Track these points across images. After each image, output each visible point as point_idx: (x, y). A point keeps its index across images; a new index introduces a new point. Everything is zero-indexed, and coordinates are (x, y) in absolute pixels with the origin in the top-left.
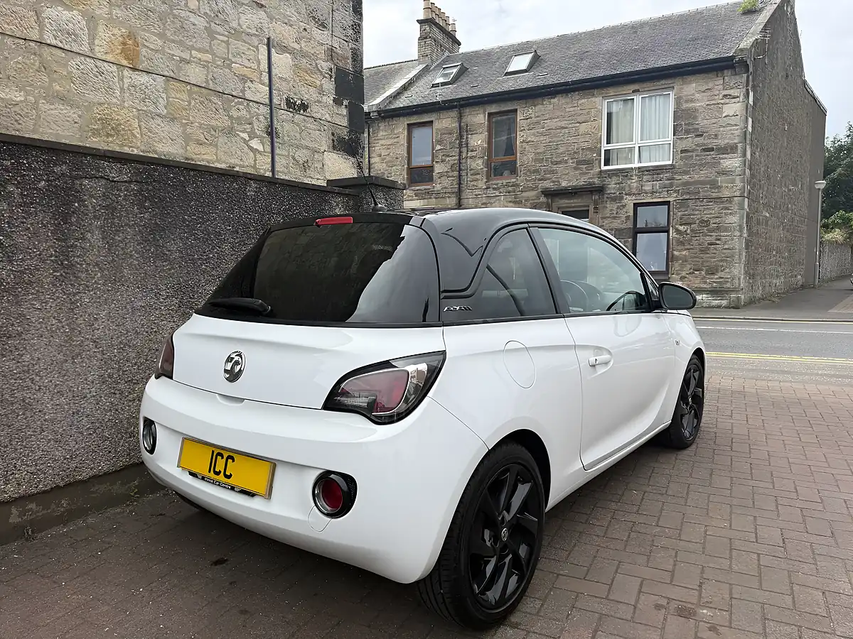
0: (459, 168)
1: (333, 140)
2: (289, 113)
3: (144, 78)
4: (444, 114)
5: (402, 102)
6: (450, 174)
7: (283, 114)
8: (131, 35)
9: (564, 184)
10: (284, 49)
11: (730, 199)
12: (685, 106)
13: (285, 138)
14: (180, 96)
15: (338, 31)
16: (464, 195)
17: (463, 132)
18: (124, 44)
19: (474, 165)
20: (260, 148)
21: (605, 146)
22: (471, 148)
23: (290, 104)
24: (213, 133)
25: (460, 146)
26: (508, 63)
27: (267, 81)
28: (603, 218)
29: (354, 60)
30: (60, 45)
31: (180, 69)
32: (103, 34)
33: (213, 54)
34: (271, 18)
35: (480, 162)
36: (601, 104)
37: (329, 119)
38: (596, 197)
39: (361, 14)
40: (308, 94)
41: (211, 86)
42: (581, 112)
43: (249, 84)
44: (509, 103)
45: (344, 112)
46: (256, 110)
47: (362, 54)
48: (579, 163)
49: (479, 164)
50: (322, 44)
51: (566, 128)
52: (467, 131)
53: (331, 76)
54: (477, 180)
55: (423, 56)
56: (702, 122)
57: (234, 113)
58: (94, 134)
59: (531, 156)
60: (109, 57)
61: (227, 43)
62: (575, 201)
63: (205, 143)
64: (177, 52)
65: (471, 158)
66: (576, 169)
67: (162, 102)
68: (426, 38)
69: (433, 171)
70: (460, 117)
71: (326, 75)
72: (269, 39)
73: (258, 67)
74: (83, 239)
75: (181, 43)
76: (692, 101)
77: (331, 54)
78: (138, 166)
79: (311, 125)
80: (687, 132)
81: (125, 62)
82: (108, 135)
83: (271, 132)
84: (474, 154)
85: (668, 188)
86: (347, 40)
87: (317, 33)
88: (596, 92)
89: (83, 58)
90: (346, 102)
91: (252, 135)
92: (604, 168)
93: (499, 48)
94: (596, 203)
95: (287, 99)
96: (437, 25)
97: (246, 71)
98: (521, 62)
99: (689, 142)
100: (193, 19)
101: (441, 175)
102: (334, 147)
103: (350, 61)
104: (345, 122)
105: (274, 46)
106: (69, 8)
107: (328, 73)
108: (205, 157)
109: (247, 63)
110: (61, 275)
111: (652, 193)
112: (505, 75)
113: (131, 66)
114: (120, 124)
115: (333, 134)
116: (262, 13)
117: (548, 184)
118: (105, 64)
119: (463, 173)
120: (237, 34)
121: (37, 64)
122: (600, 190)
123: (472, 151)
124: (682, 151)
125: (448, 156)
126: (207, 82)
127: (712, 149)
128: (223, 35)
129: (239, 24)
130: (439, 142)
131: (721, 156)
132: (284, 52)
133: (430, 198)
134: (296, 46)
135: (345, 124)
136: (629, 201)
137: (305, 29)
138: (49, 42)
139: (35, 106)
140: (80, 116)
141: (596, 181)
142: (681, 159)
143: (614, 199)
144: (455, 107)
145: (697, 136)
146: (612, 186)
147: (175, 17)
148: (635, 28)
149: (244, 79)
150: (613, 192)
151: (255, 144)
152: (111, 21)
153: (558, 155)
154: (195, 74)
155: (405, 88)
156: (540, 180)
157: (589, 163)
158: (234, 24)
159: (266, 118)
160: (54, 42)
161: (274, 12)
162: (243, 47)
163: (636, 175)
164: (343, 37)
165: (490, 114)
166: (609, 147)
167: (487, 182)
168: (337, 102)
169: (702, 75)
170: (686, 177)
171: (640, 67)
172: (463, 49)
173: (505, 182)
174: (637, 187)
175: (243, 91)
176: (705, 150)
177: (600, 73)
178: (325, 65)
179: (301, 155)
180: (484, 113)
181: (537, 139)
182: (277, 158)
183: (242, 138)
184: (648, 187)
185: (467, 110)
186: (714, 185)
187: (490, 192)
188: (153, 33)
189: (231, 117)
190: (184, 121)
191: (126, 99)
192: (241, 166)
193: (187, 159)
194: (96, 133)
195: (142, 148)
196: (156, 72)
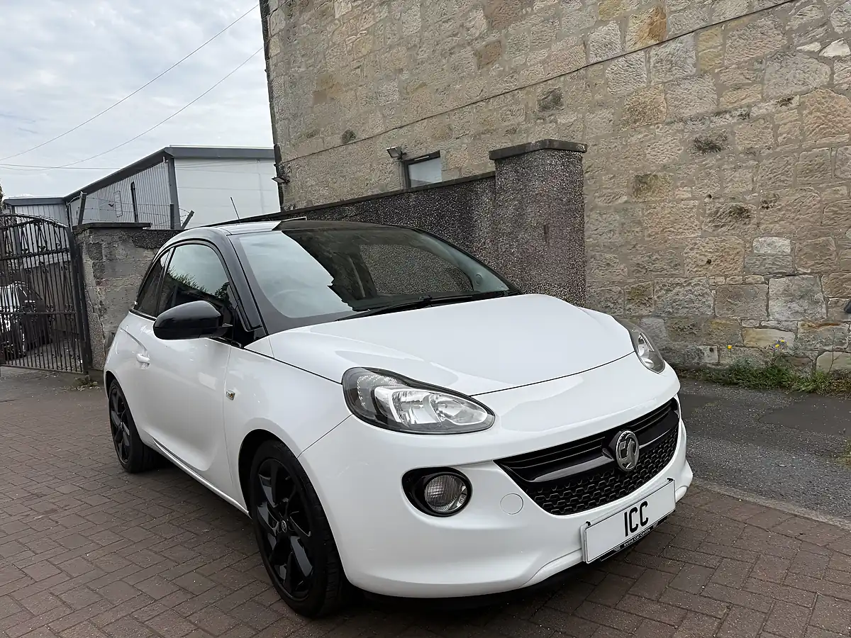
3: (672, 46)
8: (659, 10)
14: (713, 43)
18: (652, 23)
24: (757, 66)
30: (600, 59)
31: (712, 12)
32: (633, 26)
41: (756, 8)
57: (794, 24)
58: (624, 125)
60: (638, 46)
63: (748, 84)
67: (692, 61)
81: (653, 42)
82: (636, 121)
89: (615, 61)
91: (828, 40)
106: (605, 23)
108: (744, 102)
113: (658, 42)
114: (647, 106)
118: (634, 55)
121: (584, 85)
126: (750, 6)
138: (592, 62)
139: (583, 120)
140: (613, 114)
151: (832, 52)
152: (639, 10)
154: (732, 7)
160: (596, 60)
183: (808, 53)
189: (787, 33)
190: (716, 71)
191: (652, 77)
192: (802, 94)
193: (718, 114)
194: (626, 123)
195: (669, 120)
196: (684, 32)
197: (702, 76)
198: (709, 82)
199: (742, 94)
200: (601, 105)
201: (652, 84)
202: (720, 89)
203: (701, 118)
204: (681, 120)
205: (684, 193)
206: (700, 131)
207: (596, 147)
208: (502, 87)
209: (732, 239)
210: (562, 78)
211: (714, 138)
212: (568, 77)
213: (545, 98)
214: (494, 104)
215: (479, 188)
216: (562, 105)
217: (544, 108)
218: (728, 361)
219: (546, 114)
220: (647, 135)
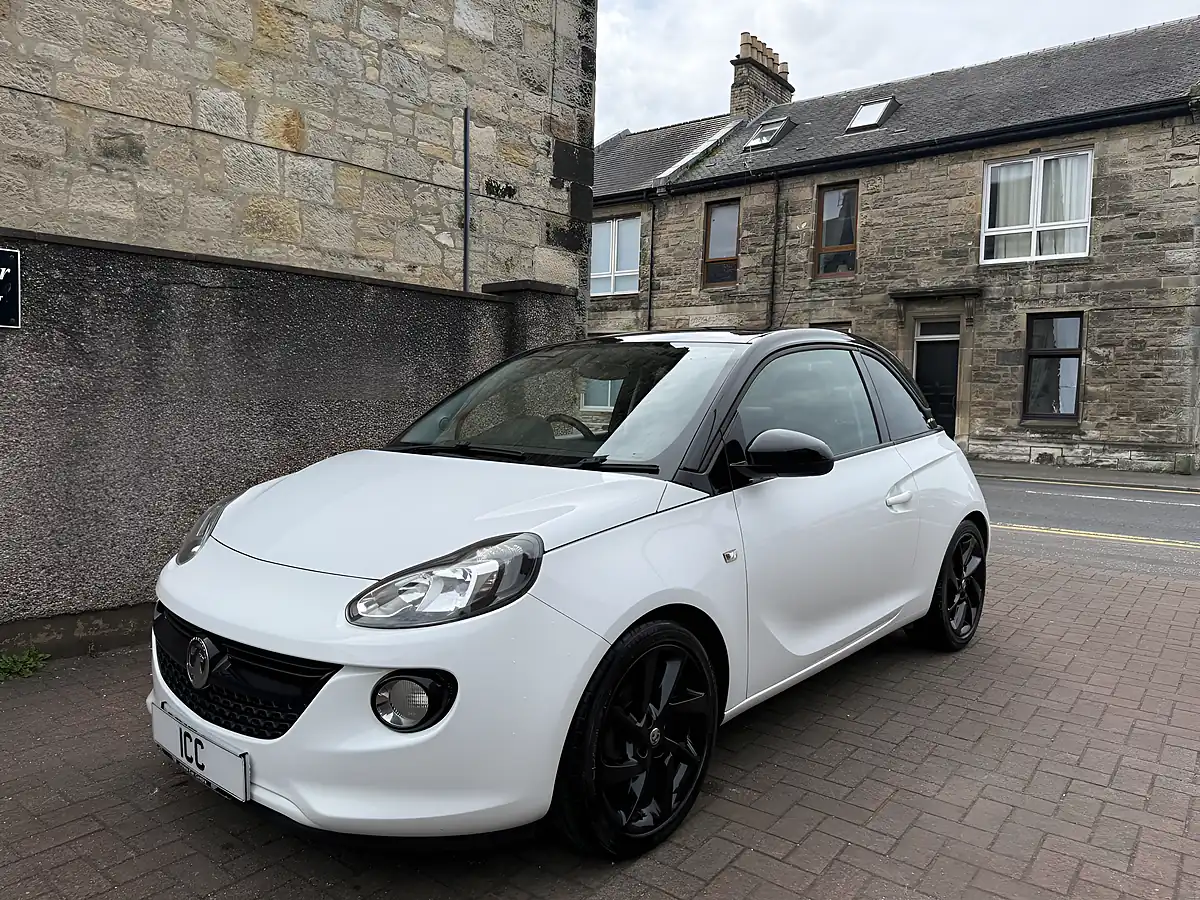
0: (774, 261)
1: (548, 233)
2: (489, 200)
3: (309, 164)
4: (756, 188)
5: (702, 173)
6: (761, 270)
7: (482, 201)
8: (297, 115)
9: (924, 284)
10: (486, 121)
11: (1179, 310)
12: (1110, 171)
13: (484, 231)
14: (350, 182)
15: (560, 95)
16: (779, 298)
17: (781, 212)
18: (288, 125)
19: (794, 258)
20: (450, 243)
21: (986, 231)
22: (791, 234)
23: (491, 188)
24: (390, 225)
25: (777, 231)
26: (852, 114)
27: (462, 162)
28: (979, 334)
29: (582, 129)
30: (215, 130)
31: (352, 151)
32: (264, 115)
33: (396, 133)
34: (471, 84)
35: (803, 253)
36: (982, 171)
37: (544, 206)
38: (969, 303)
39: (594, 72)
40: (514, 175)
41: (390, 169)
42: (952, 182)
43: (438, 165)
44: (848, 171)
45: (565, 195)
46: (447, 197)
47: (593, 120)
48: (946, 255)
49: (802, 256)
50: (538, 112)
51: (930, 205)
52: (787, 211)
53: (549, 152)
54: (798, 278)
55: (737, 108)
56: (1136, 195)
57: (418, 202)
58: (247, 229)
59: (876, 245)
60: (270, 142)
61: (412, 117)
62: (940, 309)
63: (382, 239)
64: (350, 131)
65: (790, 247)
66: (941, 263)
67: (330, 190)
68: (742, 85)
69: (736, 266)
70: (778, 192)
71: (542, 151)
72: (466, 110)
73: (452, 144)
74: (169, 347)
75: (355, 120)
76: (1122, 164)
77: (550, 123)
78: (233, 270)
79: (518, 213)
80: (1114, 209)
81: (287, 146)
82: (264, 231)
83: (465, 224)
84: (795, 242)
85: (1081, 293)
86: (572, 105)
87: (531, 99)
88: (975, 153)
89: (239, 144)
90: (567, 184)
91: (441, 228)
92: (983, 262)
93: (846, 94)
94: (970, 311)
95: (487, 183)
96: (760, 67)
97: (435, 151)
98: (869, 115)
99: (1117, 224)
100: (373, 91)
101: (748, 271)
102: (549, 241)
103: (575, 132)
104: (565, 209)
105: (472, 119)
106: (226, 88)
107: (544, 149)
108: (380, 254)
109: (437, 140)
110: (143, 384)
111: (1056, 298)
112: (847, 132)
113: (294, 150)
114: (278, 218)
115: (548, 225)
116: (459, 79)
117: (899, 285)
118: (265, 150)
119: (779, 268)
120: (424, 106)
121: (188, 153)
122: (978, 294)
123: (793, 238)
124: (1104, 239)
125: (759, 245)
126: (385, 165)
127: (1152, 235)
128: (406, 108)
129: (429, 95)
130: (748, 226)
131: (1166, 245)
132: (487, 124)
133: (732, 303)
134: (503, 116)
135: (565, 212)
136: (1021, 312)
137: (515, 95)
138: (202, 128)
139: (183, 200)
140: (232, 210)
141: (971, 280)
142: (1103, 249)
143: (997, 308)
144: (771, 178)
145: (1129, 215)
146: (996, 288)
147: (350, 90)
148: (1047, 59)
149: (433, 160)
150: (996, 296)
151: (444, 238)
152: (273, 100)
153: (917, 243)
154: (371, 157)
155: (707, 153)
156: (888, 278)
157: (961, 255)
158: (423, 95)
159: (459, 208)
160: (208, 128)
161: (475, 77)
162: (432, 121)
163: (1032, 273)
164: (566, 102)
165: (820, 187)
166: (994, 232)
167: (811, 281)
168: (556, 184)
169: (1139, 126)
170: (1110, 276)
171: (1043, 116)
172: (796, 98)
173: (838, 280)
174: (1033, 291)
175: (430, 175)
176: (1140, 236)
177: (982, 126)
178: (540, 139)
179: (504, 252)
180: (812, 185)
181: (887, 221)
182: (471, 255)
183: (427, 232)
184: (1050, 290)
185: (788, 182)
186: (1154, 288)
187: (817, 294)
188: (323, 112)
189: (413, 207)
190: (355, 212)
191: (287, 188)
192: (424, 266)
193: (356, 257)
194: (250, 228)
195: (303, 244)
196: (323, 156)
197: (341, 211)
198: (345, 221)
199: (378, 245)
200: (215, 191)
201: (286, 194)
202: (359, 233)
203: (339, 255)
204: (318, 249)
207: (203, 244)
210: (148, 125)
212: (159, 129)
213: (110, 139)
216: (145, 163)
219: (112, 163)
220: (278, 253)
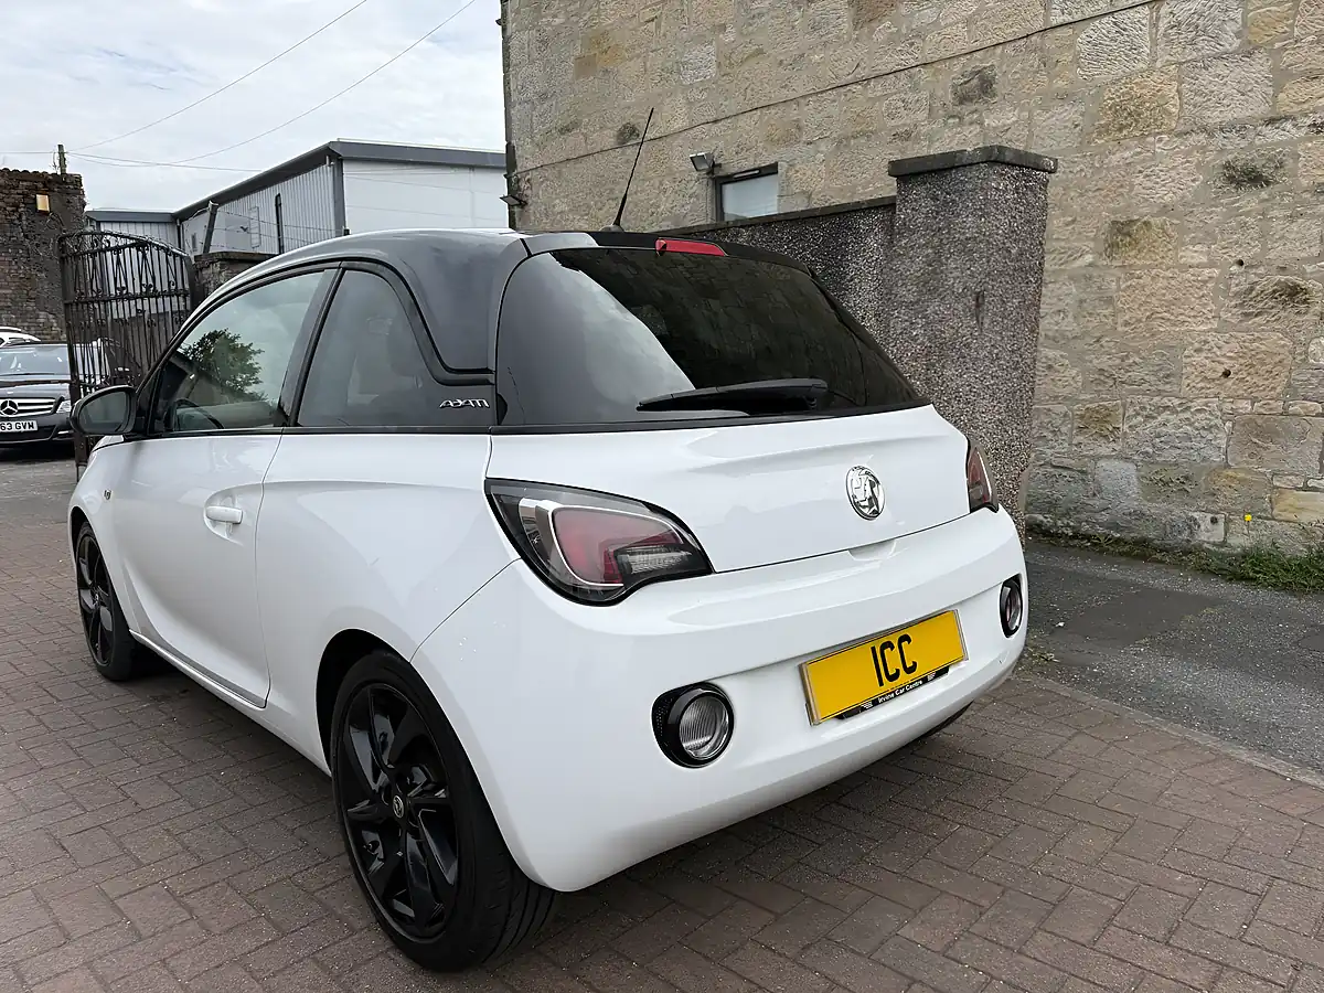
30: (1069, 19)
58: (1100, 133)
67: (1234, 27)
82: (1122, 128)
89: (1097, 23)
114: (1144, 102)
118: (1131, 12)
121: (1036, 62)
138: (1054, 23)
139: (1028, 123)
140: (1083, 114)
160: (1061, 20)
191: (1160, 52)
193: (1271, 121)
194: (1104, 130)
195: (1181, 128)
197: (1249, 54)
198: (1260, 66)
199: (1319, 87)
200: (1064, 97)
201: (1158, 64)
202: (1280, 78)
203: (1239, 127)
204: (1204, 129)
205: (1194, 255)
206: (1236, 149)
208: (891, 61)
209: (1271, 336)
210: (999, 50)
211: (1258, 164)
212: (1009, 49)
213: (966, 83)
214: (876, 88)
215: (862, 224)
216: (995, 95)
217: (963, 99)
218: (1240, 541)
219: (966, 108)
220: (1140, 153)
